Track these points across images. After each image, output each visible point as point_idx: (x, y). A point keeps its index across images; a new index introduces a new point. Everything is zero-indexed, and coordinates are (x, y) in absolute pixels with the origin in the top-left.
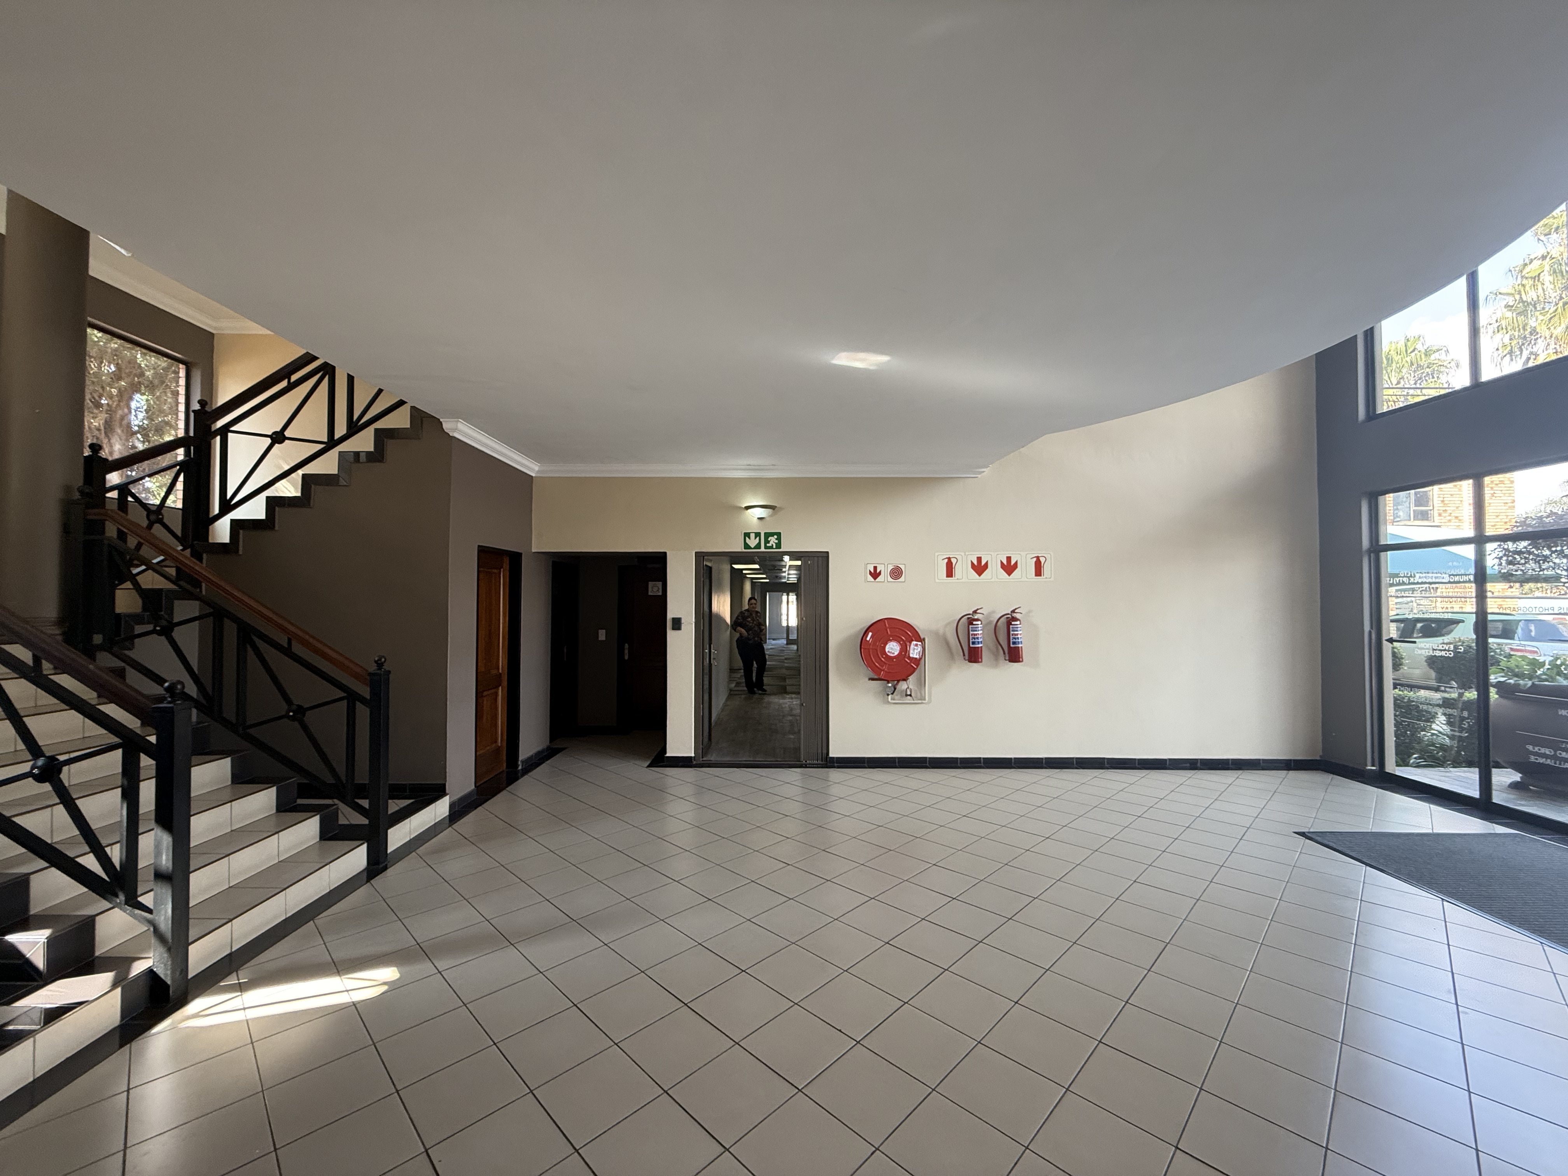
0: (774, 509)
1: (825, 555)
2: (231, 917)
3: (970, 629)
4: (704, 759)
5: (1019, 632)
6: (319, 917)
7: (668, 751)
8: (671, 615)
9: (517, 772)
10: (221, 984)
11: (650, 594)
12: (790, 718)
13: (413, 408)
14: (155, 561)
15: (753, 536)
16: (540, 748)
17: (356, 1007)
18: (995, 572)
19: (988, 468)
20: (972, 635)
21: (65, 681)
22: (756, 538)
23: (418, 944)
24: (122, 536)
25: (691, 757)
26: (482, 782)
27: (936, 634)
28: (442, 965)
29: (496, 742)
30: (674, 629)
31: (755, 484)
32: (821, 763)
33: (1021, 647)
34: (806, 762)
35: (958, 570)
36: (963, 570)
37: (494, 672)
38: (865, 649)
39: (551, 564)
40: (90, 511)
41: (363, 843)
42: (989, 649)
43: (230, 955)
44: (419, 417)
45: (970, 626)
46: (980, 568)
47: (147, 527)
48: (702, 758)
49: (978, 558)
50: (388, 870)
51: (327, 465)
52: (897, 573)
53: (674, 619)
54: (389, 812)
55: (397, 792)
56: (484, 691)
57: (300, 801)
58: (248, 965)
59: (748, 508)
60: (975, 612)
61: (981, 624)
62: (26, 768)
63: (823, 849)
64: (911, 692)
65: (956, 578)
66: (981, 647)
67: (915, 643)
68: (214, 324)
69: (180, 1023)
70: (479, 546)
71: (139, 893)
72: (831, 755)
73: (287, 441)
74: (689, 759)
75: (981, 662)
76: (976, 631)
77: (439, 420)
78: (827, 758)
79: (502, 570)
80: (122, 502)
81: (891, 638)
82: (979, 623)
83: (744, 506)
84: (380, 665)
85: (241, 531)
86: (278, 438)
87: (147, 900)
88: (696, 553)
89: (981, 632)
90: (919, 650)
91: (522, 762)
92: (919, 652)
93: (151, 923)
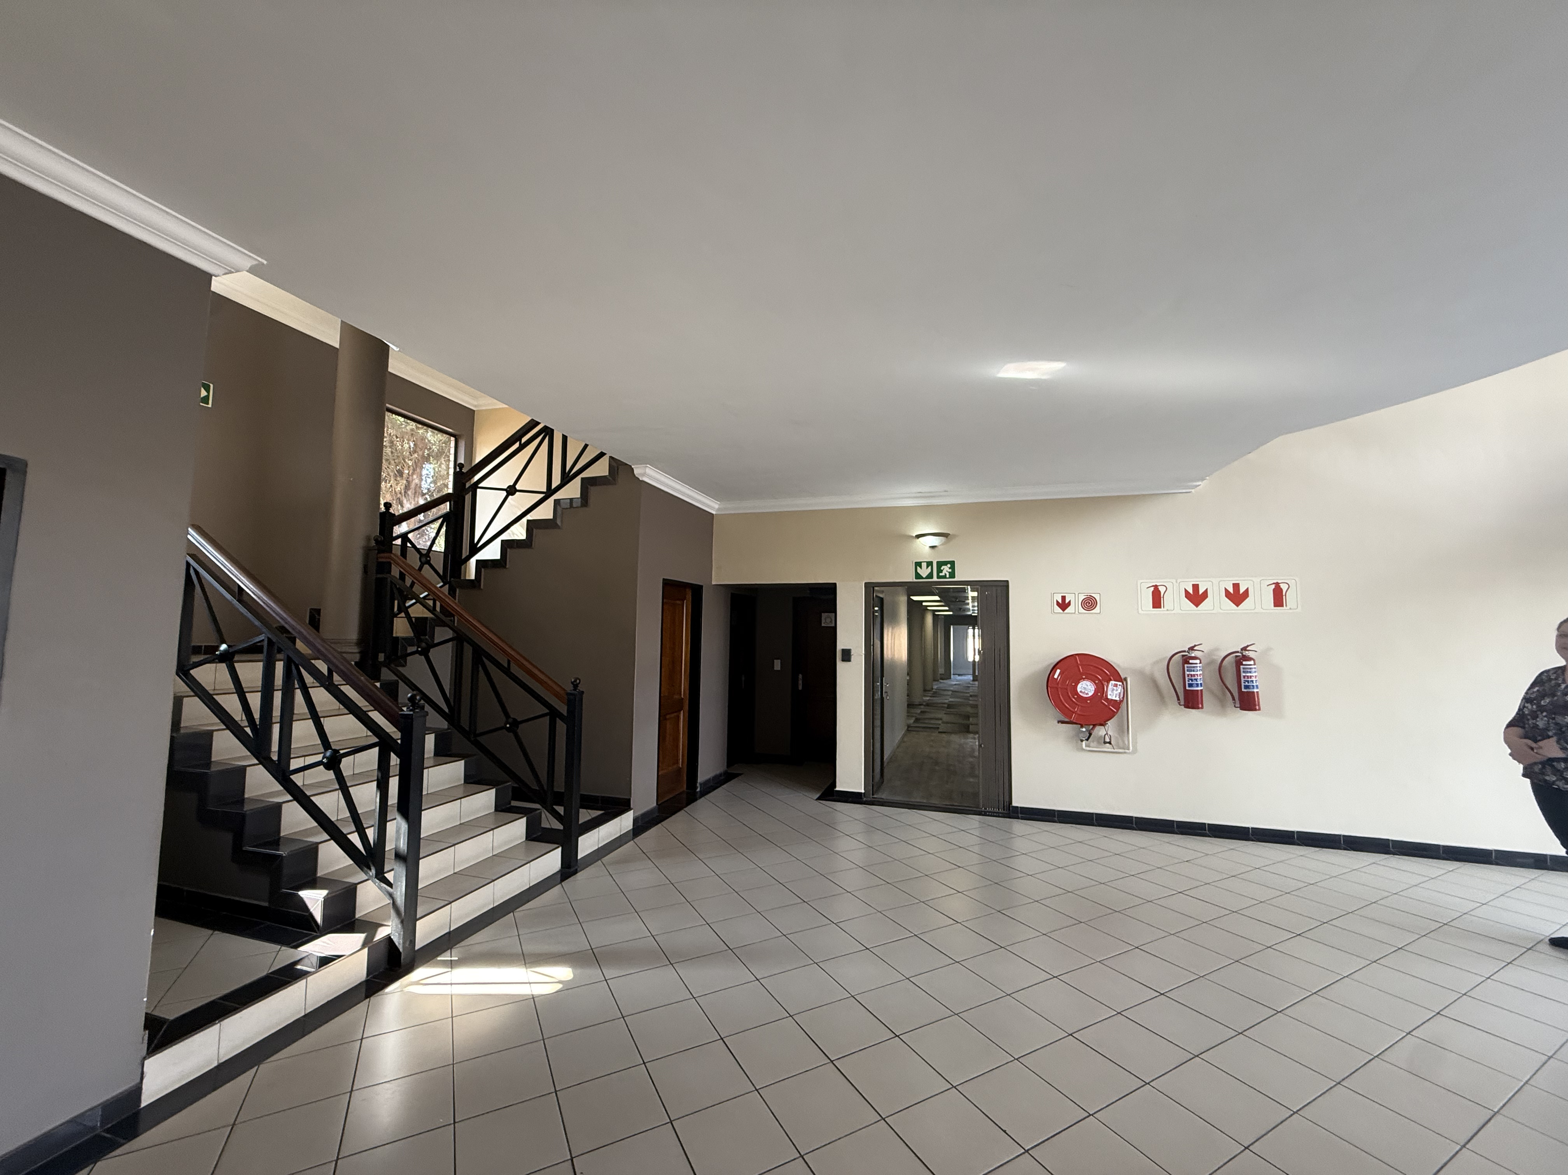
0: (947, 537)
1: (1005, 584)
2: (451, 900)
3: (1186, 669)
4: (875, 796)
5: (1254, 674)
6: (518, 910)
7: (837, 785)
8: (840, 646)
9: (695, 792)
10: (439, 959)
11: (823, 625)
12: (971, 760)
13: (611, 458)
14: (422, 596)
15: (924, 565)
16: (718, 772)
17: (534, 1000)
18: (1215, 603)
19: (1205, 481)
20: (1188, 675)
21: (348, 690)
22: (927, 567)
23: (592, 949)
24: (402, 576)
25: (861, 793)
26: (663, 801)
27: (1140, 673)
28: (610, 973)
29: (678, 763)
30: (843, 660)
31: (927, 511)
32: (1003, 811)
33: (1257, 692)
34: (985, 809)
35: (1167, 600)
36: (1175, 600)
37: (676, 697)
38: (1053, 688)
39: (730, 595)
40: (382, 555)
41: (558, 847)
42: (1212, 692)
43: (449, 933)
44: (617, 466)
45: (1186, 665)
46: (1196, 597)
47: (418, 569)
48: (873, 795)
49: (1193, 585)
50: (578, 874)
51: (545, 512)
52: (1090, 603)
53: (843, 650)
54: (580, 822)
55: (589, 802)
56: (667, 714)
57: (514, 803)
58: (457, 946)
59: (918, 536)
60: (1192, 649)
61: (1200, 663)
62: (319, 758)
63: (998, 910)
64: (1110, 739)
65: (1165, 609)
66: (1201, 690)
67: (1113, 682)
68: (476, 403)
69: (405, 987)
70: (664, 579)
71: (385, 870)
72: (1014, 804)
73: (517, 493)
74: (859, 794)
75: (1202, 708)
76: (1194, 671)
77: (631, 466)
78: (1009, 806)
79: (685, 601)
80: (404, 546)
81: (1084, 677)
82: (1198, 661)
83: (914, 535)
84: (576, 686)
85: (483, 570)
86: (511, 491)
87: (390, 876)
88: (865, 583)
89: (1201, 672)
90: (1119, 691)
91: (701, 784)
92: (1120, 693)
93: (391, 896)
